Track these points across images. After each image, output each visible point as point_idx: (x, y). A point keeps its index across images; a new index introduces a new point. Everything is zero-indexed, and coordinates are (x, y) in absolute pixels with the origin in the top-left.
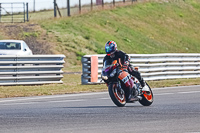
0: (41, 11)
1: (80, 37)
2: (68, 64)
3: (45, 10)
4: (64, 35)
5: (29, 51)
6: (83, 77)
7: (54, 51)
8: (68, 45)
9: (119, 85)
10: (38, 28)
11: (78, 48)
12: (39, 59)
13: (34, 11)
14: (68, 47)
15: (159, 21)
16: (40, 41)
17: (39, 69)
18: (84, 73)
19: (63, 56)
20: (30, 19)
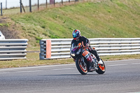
0: (11, 8)
1: (39, 27)
2: (31, 46)
3: (14, 8)
4: (27, 25)
5: (3, 36)
6: (41, 54)
7: (20, 36)
8: (30, 32)
9: (83, 60)
10: (9, 20)
11: (37, 34)
12: (9, 42)
13: (6, 9)
14: (30, 34)
15: (94, 15)
16: (11, 29)
17: (10, 49)
18: (41, 51)
19: (27, 40)
20: (4, 14)
